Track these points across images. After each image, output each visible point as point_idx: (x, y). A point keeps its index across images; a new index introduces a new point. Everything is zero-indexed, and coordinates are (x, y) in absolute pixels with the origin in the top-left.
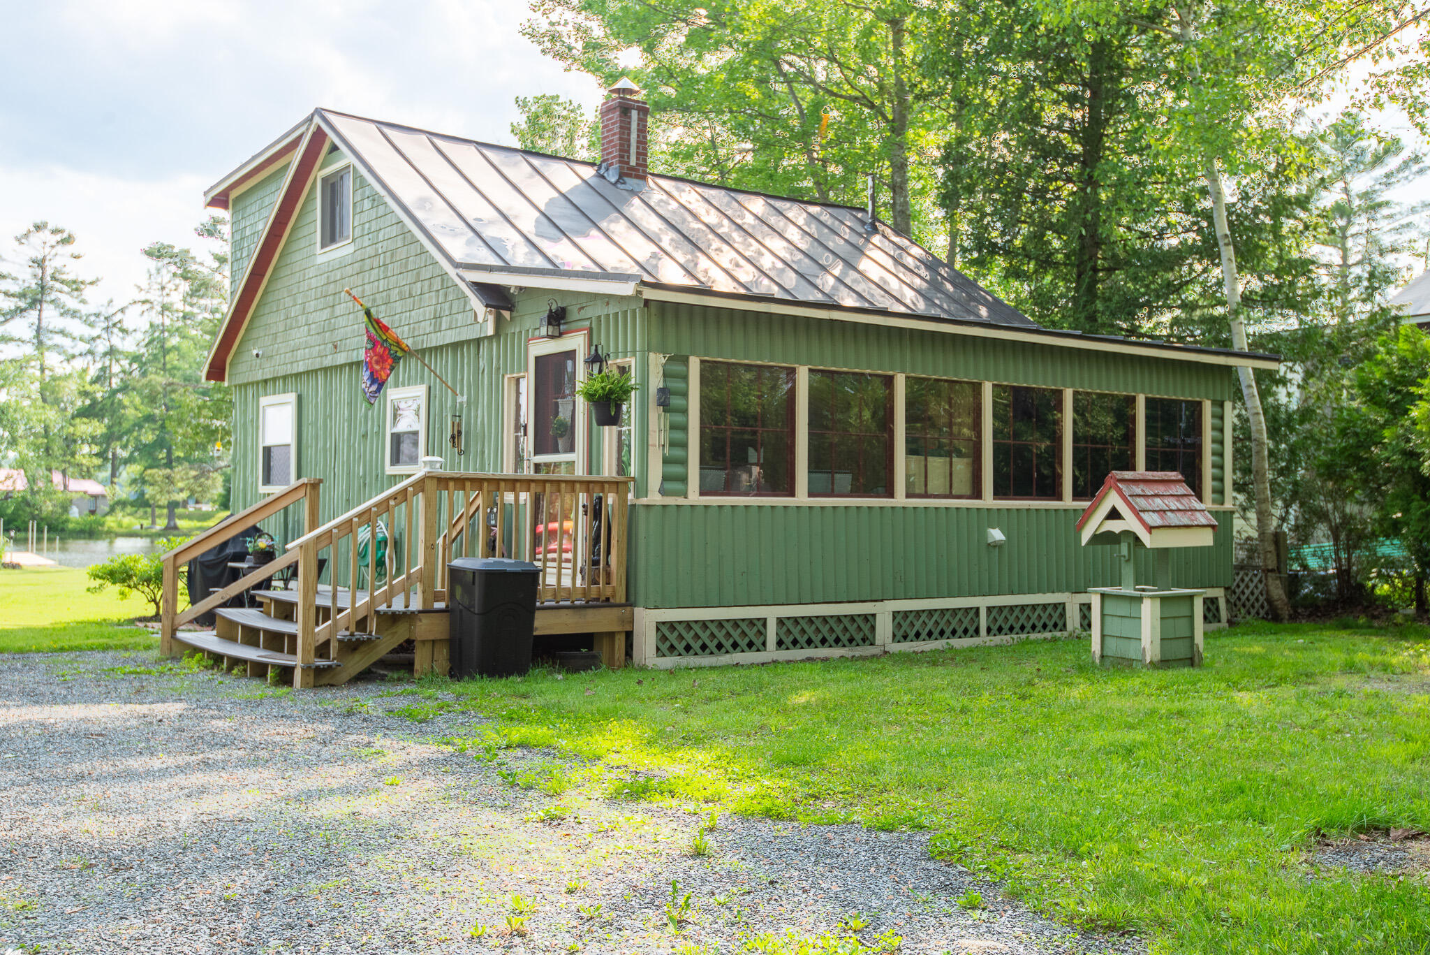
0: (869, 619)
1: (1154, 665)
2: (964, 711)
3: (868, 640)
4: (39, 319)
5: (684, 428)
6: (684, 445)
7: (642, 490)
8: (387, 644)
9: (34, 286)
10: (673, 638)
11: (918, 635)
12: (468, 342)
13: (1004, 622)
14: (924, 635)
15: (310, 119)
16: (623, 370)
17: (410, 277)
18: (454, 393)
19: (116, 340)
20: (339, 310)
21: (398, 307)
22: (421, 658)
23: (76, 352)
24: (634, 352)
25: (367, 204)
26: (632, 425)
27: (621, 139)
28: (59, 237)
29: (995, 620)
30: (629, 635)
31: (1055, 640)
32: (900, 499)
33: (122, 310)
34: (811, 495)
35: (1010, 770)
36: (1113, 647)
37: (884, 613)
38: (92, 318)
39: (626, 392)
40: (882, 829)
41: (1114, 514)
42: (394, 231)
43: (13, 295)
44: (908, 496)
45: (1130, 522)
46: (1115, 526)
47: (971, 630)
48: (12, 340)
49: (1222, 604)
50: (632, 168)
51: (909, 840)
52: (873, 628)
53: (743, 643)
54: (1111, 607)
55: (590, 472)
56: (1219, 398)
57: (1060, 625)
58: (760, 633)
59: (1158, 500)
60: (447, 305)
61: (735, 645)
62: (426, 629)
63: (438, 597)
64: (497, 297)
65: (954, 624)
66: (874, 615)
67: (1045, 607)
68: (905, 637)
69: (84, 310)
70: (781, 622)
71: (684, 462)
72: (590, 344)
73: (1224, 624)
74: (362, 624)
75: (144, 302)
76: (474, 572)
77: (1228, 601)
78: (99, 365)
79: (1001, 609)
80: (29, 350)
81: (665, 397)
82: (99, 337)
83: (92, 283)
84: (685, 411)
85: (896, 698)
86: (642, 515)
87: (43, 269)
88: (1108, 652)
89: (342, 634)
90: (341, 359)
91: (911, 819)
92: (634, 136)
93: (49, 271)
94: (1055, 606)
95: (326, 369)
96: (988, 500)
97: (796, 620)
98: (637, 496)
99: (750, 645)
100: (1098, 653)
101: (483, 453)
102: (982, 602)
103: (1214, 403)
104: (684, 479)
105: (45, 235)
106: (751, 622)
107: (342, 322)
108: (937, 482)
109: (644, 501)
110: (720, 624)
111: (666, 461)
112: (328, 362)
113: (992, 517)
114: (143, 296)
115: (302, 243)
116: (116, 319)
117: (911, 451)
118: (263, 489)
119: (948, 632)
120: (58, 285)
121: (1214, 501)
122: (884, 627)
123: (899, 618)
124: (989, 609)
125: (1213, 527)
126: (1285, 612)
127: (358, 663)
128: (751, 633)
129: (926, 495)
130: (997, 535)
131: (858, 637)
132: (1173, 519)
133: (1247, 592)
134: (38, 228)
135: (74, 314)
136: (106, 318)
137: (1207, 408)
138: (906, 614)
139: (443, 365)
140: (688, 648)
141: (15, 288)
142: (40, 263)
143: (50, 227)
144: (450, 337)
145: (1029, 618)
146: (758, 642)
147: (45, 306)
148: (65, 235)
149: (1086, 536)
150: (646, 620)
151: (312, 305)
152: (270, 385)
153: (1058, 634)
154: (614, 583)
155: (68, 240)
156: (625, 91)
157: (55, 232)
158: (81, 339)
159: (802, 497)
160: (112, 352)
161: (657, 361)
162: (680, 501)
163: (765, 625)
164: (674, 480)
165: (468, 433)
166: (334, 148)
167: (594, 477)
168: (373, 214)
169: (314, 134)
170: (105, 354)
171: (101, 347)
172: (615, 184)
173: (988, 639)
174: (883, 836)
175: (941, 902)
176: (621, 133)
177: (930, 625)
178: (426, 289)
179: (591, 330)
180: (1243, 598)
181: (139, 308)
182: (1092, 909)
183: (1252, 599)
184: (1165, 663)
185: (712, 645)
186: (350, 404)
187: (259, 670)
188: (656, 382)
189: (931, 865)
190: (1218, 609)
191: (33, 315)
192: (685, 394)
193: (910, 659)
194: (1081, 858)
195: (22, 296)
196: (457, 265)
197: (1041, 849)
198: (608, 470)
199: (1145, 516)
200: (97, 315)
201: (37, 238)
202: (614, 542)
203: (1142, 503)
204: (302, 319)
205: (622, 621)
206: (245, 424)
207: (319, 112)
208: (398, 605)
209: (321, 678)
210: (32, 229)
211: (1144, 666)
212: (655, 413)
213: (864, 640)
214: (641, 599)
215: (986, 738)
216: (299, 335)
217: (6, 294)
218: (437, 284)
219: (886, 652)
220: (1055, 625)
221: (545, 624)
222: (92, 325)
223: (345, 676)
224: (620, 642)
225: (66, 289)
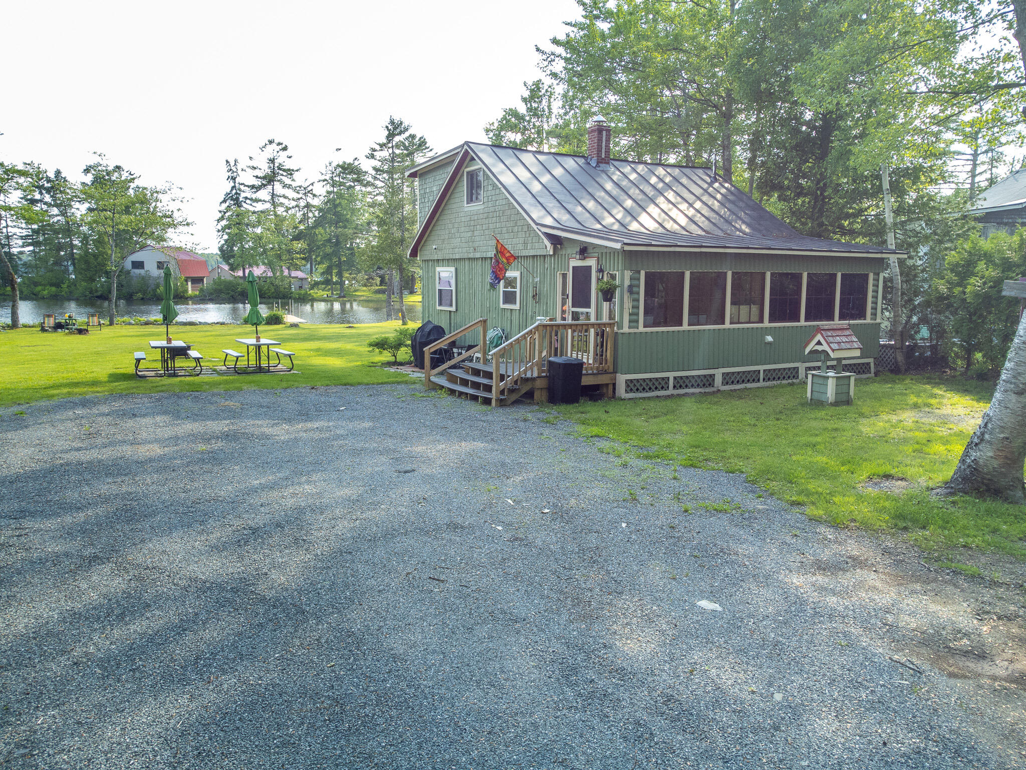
0: (712, 376)
1: (832, 404)
2: (755, 425)
3: (711, 385)
4: (273, 190)
5: (638, 300)
6: (638, 308)
7: (620, 326)
8: (525, 389)
9: (270, 173)
10: (632, 385)
11: (733, 382)
12: (540, 256)
13: (770, 375)
14: (735, 382)
15: (462, 146)
16: (613, 277)
17: (512, 224)
18: (533, 276)
19: (310, 199)
20: (476, 233)
21: (506, 236)
22: (537, 395)
23: (291, 206)
24: (618, 270)
25: (490, 188)
26: (617, 300)
27: (598, 145)
28: (280, 147)
29: (767, 375)
30: (614, 385)
31: (792, 384)
32: (727, 325)
33: (312, 184)
34: (689, 325)
35: (772, 452)
36: (816, 396)
37: (718, 373)
38: (298, 188)
39: (615, 287)
40: (730, 472)
41: (819, 343)
42: (504, 202)
43: (260, 178)
44: (731, 323)
45: (825, 347)
46: (819, 348)
47: (756, 380)
48: (260, 201)
49: (872, 365)
50: (603, 159)
51: (739, 476)
52: (714, 380)
53: (659, 387)
54: (816, 380)
55: (597, 320)
56: (877, 271)
57: (796, 376)
58: (666, 383)
59: (838, 338)
60: (530, 238)
61: (656, 388)
62: (539, 384)
63: (543, 371)
64: (556, 241)
65: (749, 377)
66: (714, 375)
67: (789, 369)
68: (727, 383)
69: (294, 184)
70: (675, 378)
71: (637, 314)
72: (598, 264)
73: (872, 375)
74: (516, 382)
75: (324, 181)
76: (560, 364)
77: (875, 364)
78: (302, 213)
79: (769, 370)
80: (268, 206)
81: (631, 289)
82: (301, 198)
83: (297, 171)
84: (638, 293)
85: (728, 419)
86: (620, 337)
87: (274, 164)
88: (813, 397)
89: (509, 386)
90: (478, 255)
91: (740, 469)
92: (604, 144)
93: (276, 165)
94: (794, 368)
95: (469, 259)
96: (766, 324)
97: (681, 378)
98: (618, 329)
99: (662, 388)
100: (810, 398)
101: (547, 303)
102: (761, 368)
103: (875, 274)
104: (637, 321)
105: (274, 146)
106: (663, 379)
107: (477, 239)
108: (744, 316)
109: (621, 331)
110: (650, 380)
111: (630, 314)
112: (471, 256)
113: (768, 331)
114: (323, 177)
115: (457, 200)
116: (309, 189)
117: (733, 303)
118: (439, 308)
119: (746, 381)
120: (281, 172)
121: (871, 319)
122: (718, 380)
123: (725, 375)
124: (764, 371)
125: (861, 349)
126: (903, 368)
127: (514, 397)
128: (663, 383)
129: (739, 323)
130: (769, 339)
131: (707, 384)
132: (843, 346)
133: (887, 357)
134: (271, 142)
135: (289, 187)
136: (305, 188)
137: (871, 276)
138: (728, 374)
139: (526, 263)
140: (637, 390)
141: (260, 174)
142: (272, 161)
143: (276, 141)
144: (532, 253)
145: (782, 374)
146: (665, 386)
147: (275, 183)
148: (283, 146)
149: (807, 350)
150: (622, 379)
151: (462, 229)
152: (441, 263)
153: (794, 381)
154: (608, 364)
155: (285, 149)
156: (599, 122)
157: (279, 144)
158: (293, 200)
159: (685, 327)
160: (308, 206)
161: (628, 274)
162: (636, 330)
163: (668, 380)
164: (634, 322)
165: (540, 294)
166: (473, 159)
167: (599, 322)
168: (493, 192)
169: (464, 153)
170: (305, 207)
171: (302, 203)
172: (595, 168)
173: (765, 383)
174: (731, 475)
175: (750, 496)
176: (598, 143)
177: (738, 378)
178: (520, 230)
179: (598, 258)
180: (885, 360)
181: (322, 183)
182: (794, 498)
183: (889, 360)
184: (836, 404)
185: (647, 388)
186: (482, 275)
187: (474, 398)
188: (627, 283)
189: (747, 485)
190: (870, 368)
191: (270, 187)
192: (638, 286)
193: (731, 394)
194: (792, 484)
195: (264, 178)
196: (537, 224)
197: (781, 480)
198: (605, 319)
199: (832, 345)
200: (300, 187)
201: (270, 148)
202: (609, 348)
203: (831, 339)
204: (457, 235)
205: (612, 379)
206: (428, 278)
207: (467, 143)
208: (529, 375)
209: (502, 403)
210: (267, 143)
211: (828, 405)
212: (626, 295)
213: (710, 385)
214: (619, 370)
215: (763, 438)
216: (456, 242)
217: (257, 177)
218: (525, 229)
219: (719, 390)
220: (794, 377)
221: (586, 381)
222: (298, 193)
223: (509, 402)
224: (611, 387)
225: (285, 174)
